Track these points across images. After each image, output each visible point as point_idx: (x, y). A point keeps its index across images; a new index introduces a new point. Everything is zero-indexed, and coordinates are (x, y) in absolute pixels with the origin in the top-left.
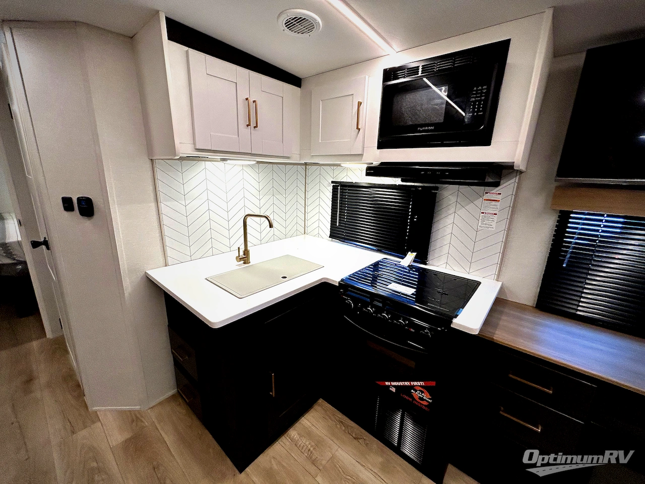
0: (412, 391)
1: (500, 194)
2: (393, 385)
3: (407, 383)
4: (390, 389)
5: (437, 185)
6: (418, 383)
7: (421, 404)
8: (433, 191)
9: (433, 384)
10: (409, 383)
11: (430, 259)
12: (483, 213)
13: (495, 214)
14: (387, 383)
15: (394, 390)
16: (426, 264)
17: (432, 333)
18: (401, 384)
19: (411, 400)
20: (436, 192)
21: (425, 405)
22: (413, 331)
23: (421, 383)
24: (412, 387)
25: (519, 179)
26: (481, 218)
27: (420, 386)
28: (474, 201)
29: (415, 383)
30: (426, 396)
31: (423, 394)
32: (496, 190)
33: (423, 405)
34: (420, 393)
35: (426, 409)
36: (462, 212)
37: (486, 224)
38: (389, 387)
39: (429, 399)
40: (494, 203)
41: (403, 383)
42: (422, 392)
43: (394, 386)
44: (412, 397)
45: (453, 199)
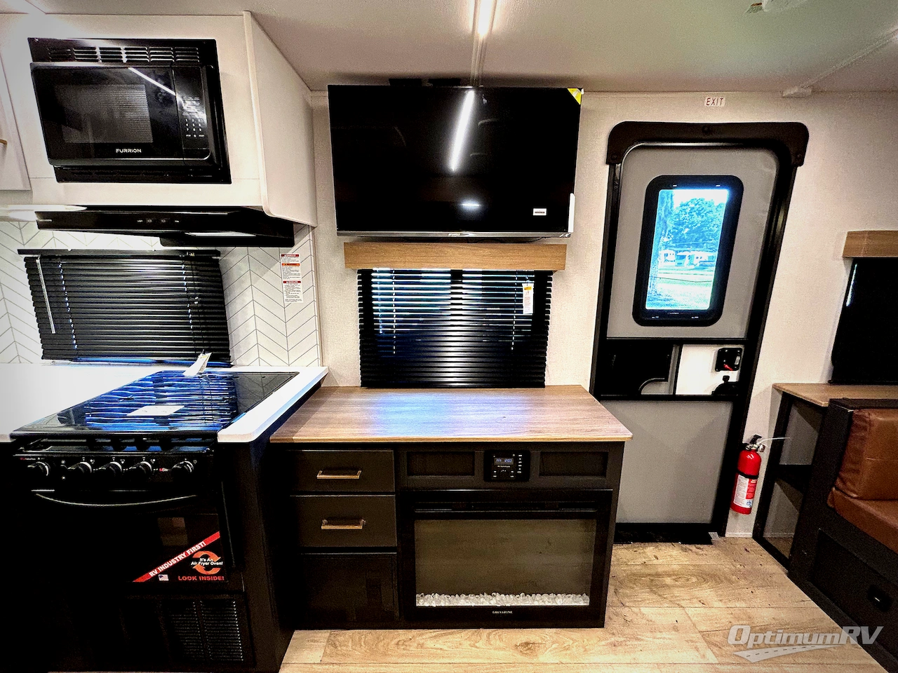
0: (193, 563)
1: (297, 256)
2: (160, 573)
3: (181, 557)
4: (160, 579)
5: (219, 249)
6: (197, 546)
7: (210, 575)
8: (215, 258)
9: (216, 536)
10: (184, 554)
11: (236, 358)
12: (285, 282)
13: (299, 282)
14: (152, 574)
15: (165, 578)
16: (230, 366)
17: (195, 462)
18: (173, 561)
19: (194, 578)
20: (218, 258)
21: (217, 575)
22: (166, 470)
23: (201, 544)
24: (190, 558)
25: (313, 234)
26: (284, 289)
27: (202, 549)
28: (272, 266)
29: (194, 549)
30: (214, 559)
31: (209, 560)
32: (292, 251)
33: (213, 575)
34: (205, 560)
35: (219, 578)
36: (260, 284)
37: (293, 297)
38: (156, 577)
39: (218, 561)
40: (294, 268)
41: (176, 558)
42: (206, 557)
43: (164, 572)
44: (196, 573)
45: (244, 267)
